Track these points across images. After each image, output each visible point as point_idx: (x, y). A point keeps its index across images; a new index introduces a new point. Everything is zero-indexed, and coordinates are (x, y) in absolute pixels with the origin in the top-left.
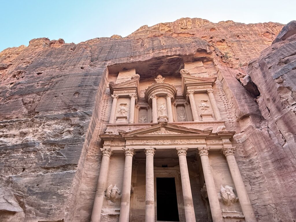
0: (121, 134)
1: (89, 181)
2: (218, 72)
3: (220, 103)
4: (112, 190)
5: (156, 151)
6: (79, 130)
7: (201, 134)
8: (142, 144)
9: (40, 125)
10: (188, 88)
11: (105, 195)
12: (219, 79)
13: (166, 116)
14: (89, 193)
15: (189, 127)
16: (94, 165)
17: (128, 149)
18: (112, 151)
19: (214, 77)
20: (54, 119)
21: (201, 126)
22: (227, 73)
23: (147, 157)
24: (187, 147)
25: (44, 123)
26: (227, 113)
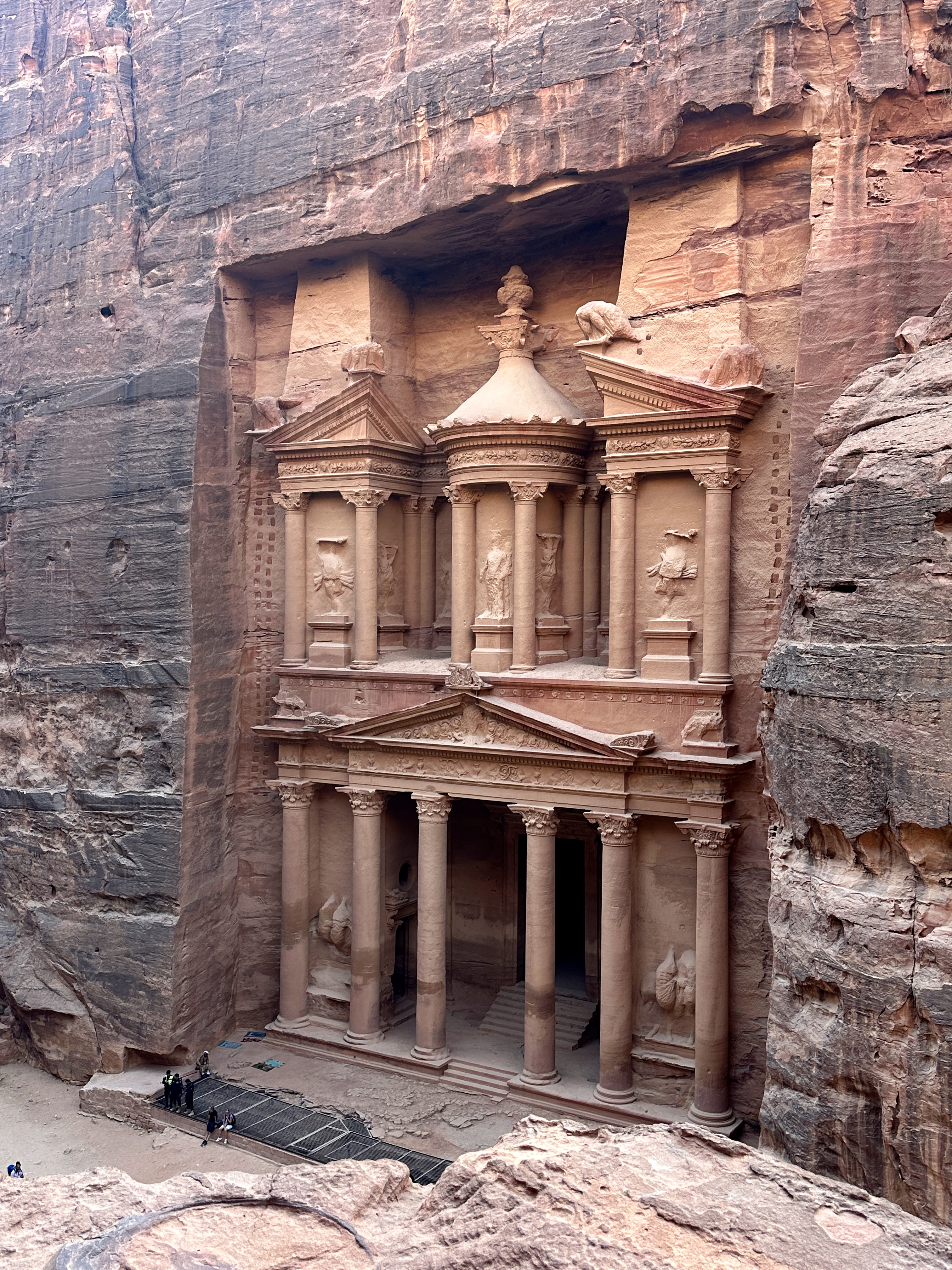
1: (261, 883)
4: (333, 918)
6: (162, 757)
7: (603, 759)
8: (401, 771)
9: (45, 711)
11: (317, 932)
14: (268, 923)
15: (562, 717)
16: (268, 827)
20: (76, 688)
25: (54, 702)
26: (766, 623)
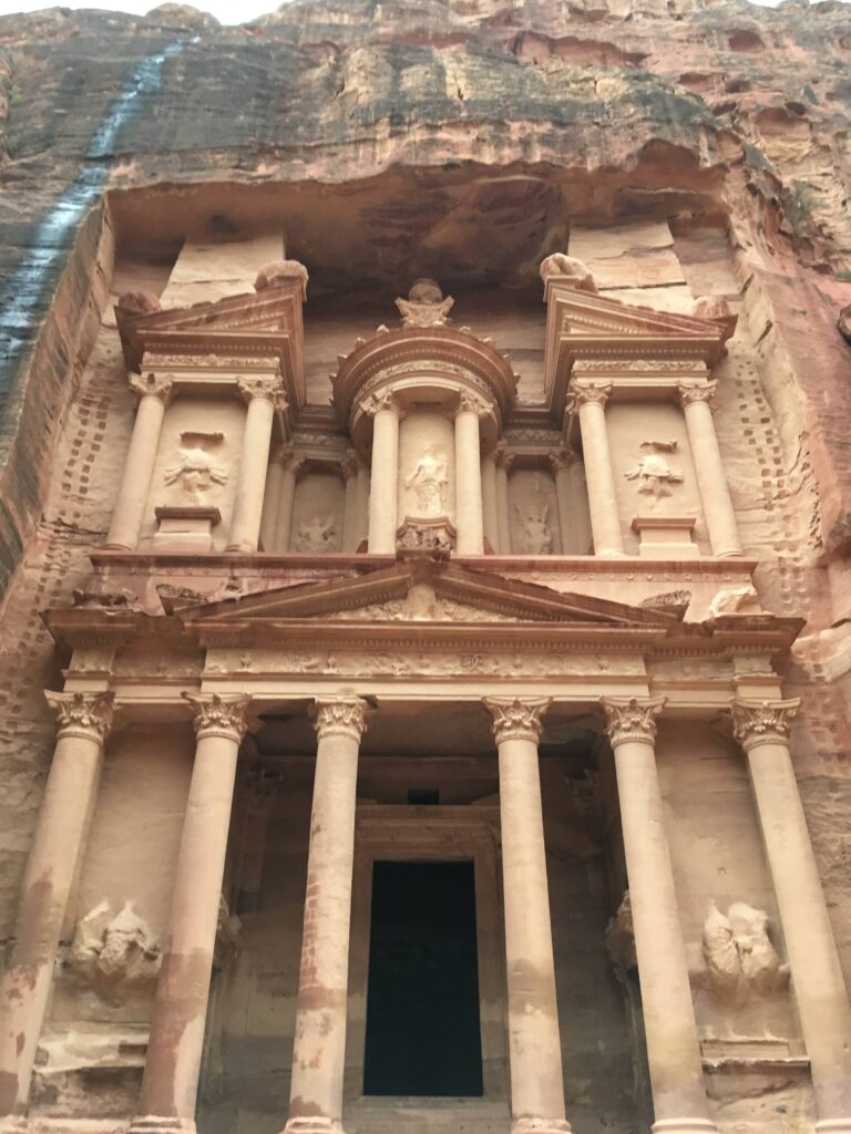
0: (176, 609)
2: (745, 289)
3: (740, 461)
4: (106, 932)
5: (374, 711)
7: (626, 626)
8: (298, 670)
10: (577, 365)
11: (65, 965)
12: (747, 330)
13: (446, 520)
15: (564, 585)
17: (216, 700)
18: (115, 708)
19: (721, 315)
21: (632, 583)
22: (795, 299)
23: (322, 744)
24: (543, 697)
26: (770, 520)
